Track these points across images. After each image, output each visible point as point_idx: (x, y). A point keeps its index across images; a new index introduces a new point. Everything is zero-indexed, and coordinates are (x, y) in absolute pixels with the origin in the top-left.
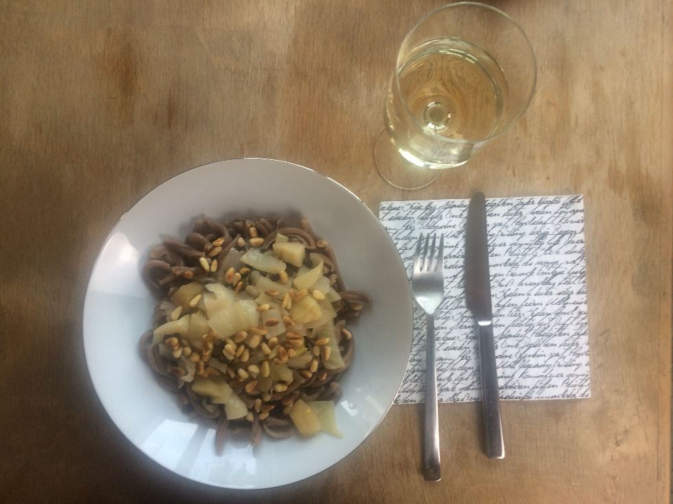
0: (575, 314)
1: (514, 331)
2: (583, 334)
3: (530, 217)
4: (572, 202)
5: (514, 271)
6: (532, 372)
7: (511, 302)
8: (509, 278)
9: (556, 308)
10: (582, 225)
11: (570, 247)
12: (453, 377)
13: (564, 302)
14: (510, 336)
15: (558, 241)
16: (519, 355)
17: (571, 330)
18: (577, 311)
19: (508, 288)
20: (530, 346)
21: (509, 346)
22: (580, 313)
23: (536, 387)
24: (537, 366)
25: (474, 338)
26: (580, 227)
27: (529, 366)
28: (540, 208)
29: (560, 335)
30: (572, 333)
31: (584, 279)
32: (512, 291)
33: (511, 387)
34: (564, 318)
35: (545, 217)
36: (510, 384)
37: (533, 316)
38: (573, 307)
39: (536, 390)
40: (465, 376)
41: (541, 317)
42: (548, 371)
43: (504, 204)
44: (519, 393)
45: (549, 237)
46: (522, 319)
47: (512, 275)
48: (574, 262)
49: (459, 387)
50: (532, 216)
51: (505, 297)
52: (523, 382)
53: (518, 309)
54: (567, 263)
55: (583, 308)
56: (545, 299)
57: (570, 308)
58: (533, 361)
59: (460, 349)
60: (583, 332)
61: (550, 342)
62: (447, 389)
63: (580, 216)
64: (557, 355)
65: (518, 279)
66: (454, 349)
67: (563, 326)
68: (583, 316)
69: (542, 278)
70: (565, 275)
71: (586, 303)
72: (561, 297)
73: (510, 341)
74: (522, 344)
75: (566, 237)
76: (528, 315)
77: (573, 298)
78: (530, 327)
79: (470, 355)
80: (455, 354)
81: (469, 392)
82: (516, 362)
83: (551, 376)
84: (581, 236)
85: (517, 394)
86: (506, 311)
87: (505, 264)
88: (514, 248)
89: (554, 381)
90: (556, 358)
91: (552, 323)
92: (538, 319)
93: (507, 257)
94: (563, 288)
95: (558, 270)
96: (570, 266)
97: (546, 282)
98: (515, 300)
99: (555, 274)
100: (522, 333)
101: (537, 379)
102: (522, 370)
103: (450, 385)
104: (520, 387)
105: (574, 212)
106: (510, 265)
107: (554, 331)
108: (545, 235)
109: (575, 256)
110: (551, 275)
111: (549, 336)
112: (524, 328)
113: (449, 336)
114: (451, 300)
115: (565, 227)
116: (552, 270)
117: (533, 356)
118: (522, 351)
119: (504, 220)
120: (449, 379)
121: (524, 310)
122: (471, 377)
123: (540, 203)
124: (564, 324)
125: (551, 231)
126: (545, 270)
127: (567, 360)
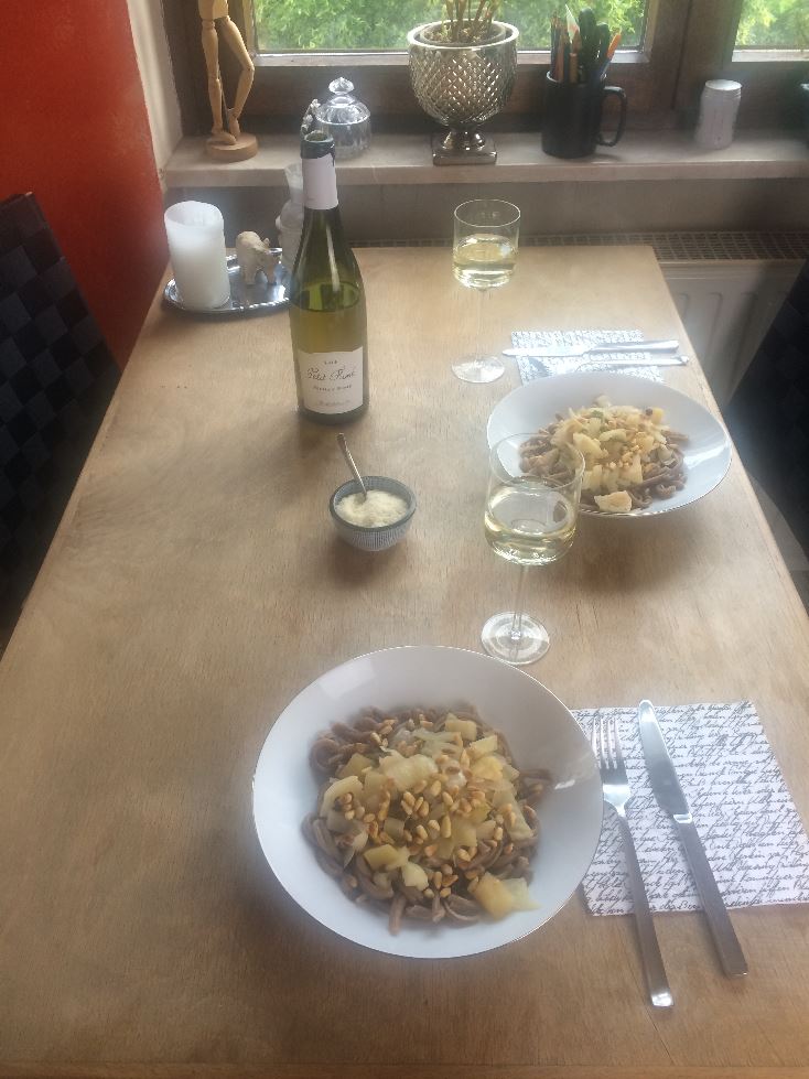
0: (784, 812)
1: (720, 831)
2: (800, 832)
3: (705, 721)
4: (743, 707)
5: (702, 770)
6: (753, 873)
7: (708, 801)
8: (698, 779)
9: (760, 806)
10: (761, 727)
11: (755, 747)
12: (663, 882)
13: (767, 799)
14: (718, 836)
15: (741, 742)
16: (733, 856)
17: (784, 828)
18: (785, 809)
19: (701, 787)
20: (743, 846)
21: (719, 847)
22: (789, 811)
23: (765, 891)
24: (758, 867)
25: (676, 839)
26: (758, 729)
27: (749, 868)
28: (713, 713)
29: (774, 833)
30: (787, 832)
31: (780, 777)
32: (706, 790)
33: (734, 892)
34: (773, 817)
35: (720, 722)
36: (732, 888)
37: (736, 814)
38: (779, 805)
39: (765, 894)
40: (677, 880)
41: (745, 817)
42: (773, 872)
43: (674, 711)
44: (745, 898)
45: (730, 740)
46: (726, 817)
47: (702, 775)
48: (764, 761)
49: (672, 892)
50: (706, 720)
51: (700, 797)
52: (746, 885)
53: (718, 808)
54: (758, 762)
55: (790, 805)
56: (745, 798)
57: (775, 806)
58: (751, 862)
59: (663, 850)
60: (798, 830)
61: (766, 841)
62: (658, 896)
63: (755, 719)
64: (778, 855)
65: (709, 779)
66: (656, 850)
67: (775, 825)
68: (792, 814)
69: (735, 777)
70: (761, 774)
71: (791, 800)
72: (762, 795)
73: (718, 842)
74: (732, 845)
75: (748, 739)
76: (730, 813)
77: (776, 796)
78: (737, 827)
79: (677, 856)
80: (659, 856)
81: (686, 899)
82: (732, 864)
83: (778, 879)
84: (763, 738)
85: (744, 899)
86: (705, 811)
87: (691, 764)
88: (696, 750)
89: (783, 883)
90: (778, 858)
91: (761, 822)
92: (743, 818)
93: (690, 759)
94: (762, 786)
95: (750, 770)
96: (761, 766)
97: (741, 781)
98: (711, 799)
99: (748, 774)
100: (730, 832)
101: (762, 882)
102: (742, 872)
103: (660, 891)
104: (745, 892)
105: (749, 716)
106: (697, 765)
107: (765, 830)
108: (725, 737)
109: (765, 756)
110: (743, 775)
111: (762, 835)
112: (731, 828)
113: (647, 836)
114: (641, 800)
115: (744, 730)
116: (743, 769)
117: (750, 857)
118: (736, 851)
119: (678, 726)
120: (658, 884)
121: (725, 809)
122: (683, 881)
123: (710, 709)
124: (774, 823)
125: (730, 733)
126: (735, 769)
127: (791, 859)
